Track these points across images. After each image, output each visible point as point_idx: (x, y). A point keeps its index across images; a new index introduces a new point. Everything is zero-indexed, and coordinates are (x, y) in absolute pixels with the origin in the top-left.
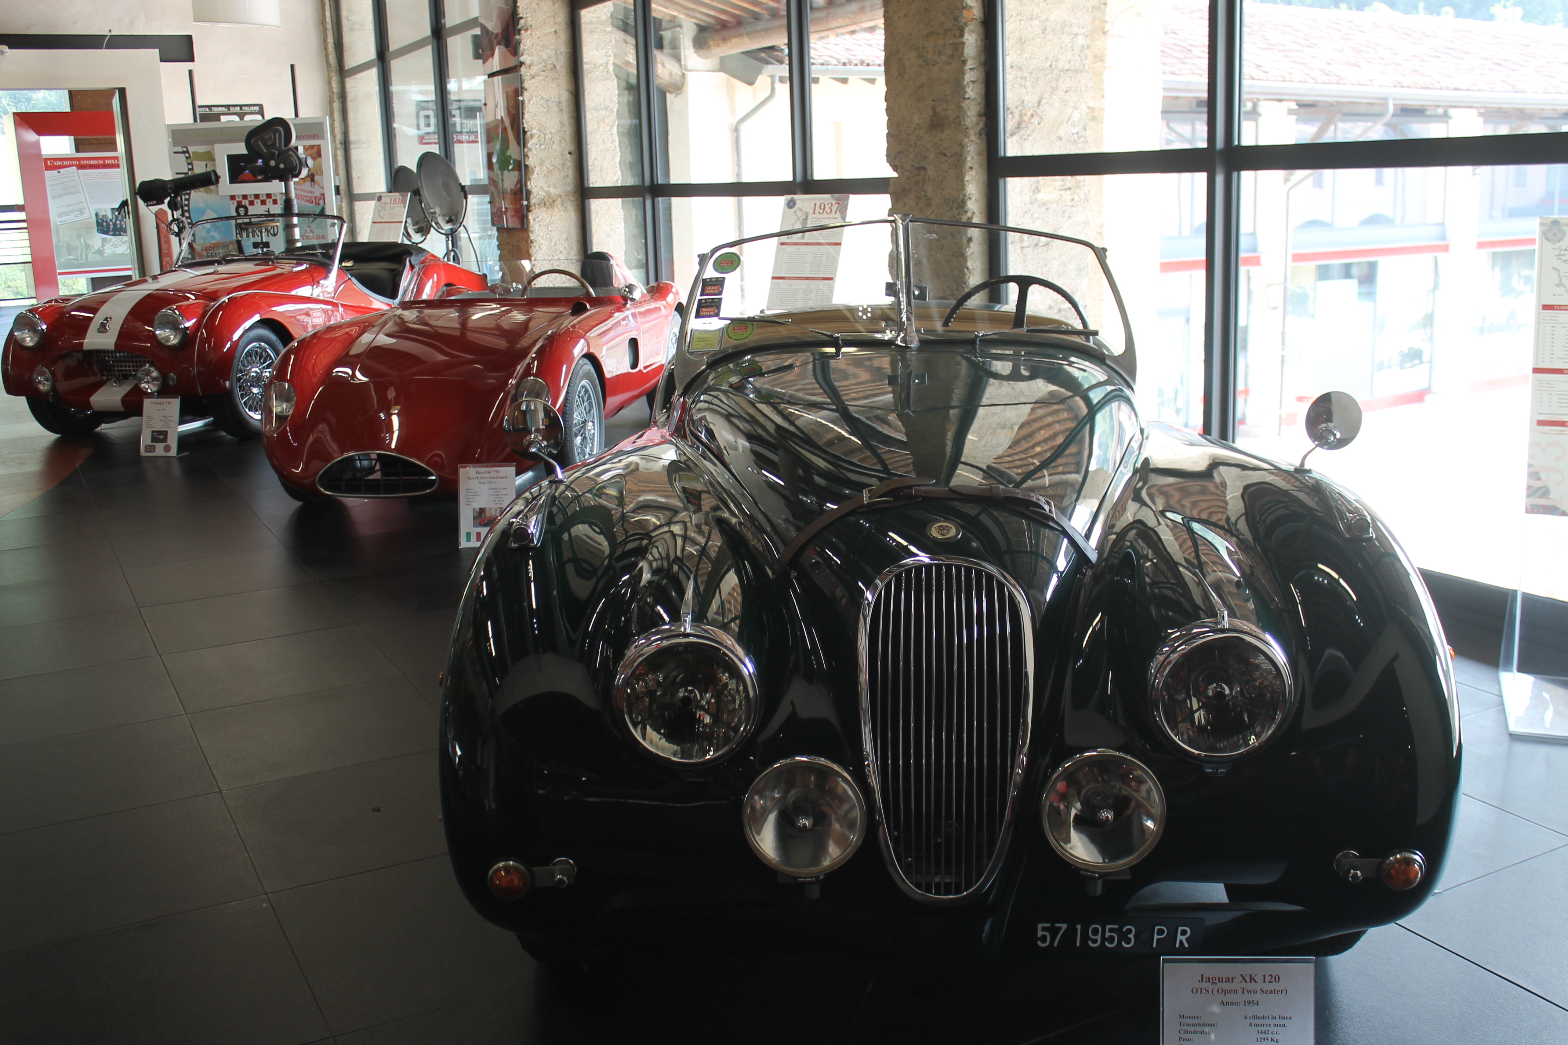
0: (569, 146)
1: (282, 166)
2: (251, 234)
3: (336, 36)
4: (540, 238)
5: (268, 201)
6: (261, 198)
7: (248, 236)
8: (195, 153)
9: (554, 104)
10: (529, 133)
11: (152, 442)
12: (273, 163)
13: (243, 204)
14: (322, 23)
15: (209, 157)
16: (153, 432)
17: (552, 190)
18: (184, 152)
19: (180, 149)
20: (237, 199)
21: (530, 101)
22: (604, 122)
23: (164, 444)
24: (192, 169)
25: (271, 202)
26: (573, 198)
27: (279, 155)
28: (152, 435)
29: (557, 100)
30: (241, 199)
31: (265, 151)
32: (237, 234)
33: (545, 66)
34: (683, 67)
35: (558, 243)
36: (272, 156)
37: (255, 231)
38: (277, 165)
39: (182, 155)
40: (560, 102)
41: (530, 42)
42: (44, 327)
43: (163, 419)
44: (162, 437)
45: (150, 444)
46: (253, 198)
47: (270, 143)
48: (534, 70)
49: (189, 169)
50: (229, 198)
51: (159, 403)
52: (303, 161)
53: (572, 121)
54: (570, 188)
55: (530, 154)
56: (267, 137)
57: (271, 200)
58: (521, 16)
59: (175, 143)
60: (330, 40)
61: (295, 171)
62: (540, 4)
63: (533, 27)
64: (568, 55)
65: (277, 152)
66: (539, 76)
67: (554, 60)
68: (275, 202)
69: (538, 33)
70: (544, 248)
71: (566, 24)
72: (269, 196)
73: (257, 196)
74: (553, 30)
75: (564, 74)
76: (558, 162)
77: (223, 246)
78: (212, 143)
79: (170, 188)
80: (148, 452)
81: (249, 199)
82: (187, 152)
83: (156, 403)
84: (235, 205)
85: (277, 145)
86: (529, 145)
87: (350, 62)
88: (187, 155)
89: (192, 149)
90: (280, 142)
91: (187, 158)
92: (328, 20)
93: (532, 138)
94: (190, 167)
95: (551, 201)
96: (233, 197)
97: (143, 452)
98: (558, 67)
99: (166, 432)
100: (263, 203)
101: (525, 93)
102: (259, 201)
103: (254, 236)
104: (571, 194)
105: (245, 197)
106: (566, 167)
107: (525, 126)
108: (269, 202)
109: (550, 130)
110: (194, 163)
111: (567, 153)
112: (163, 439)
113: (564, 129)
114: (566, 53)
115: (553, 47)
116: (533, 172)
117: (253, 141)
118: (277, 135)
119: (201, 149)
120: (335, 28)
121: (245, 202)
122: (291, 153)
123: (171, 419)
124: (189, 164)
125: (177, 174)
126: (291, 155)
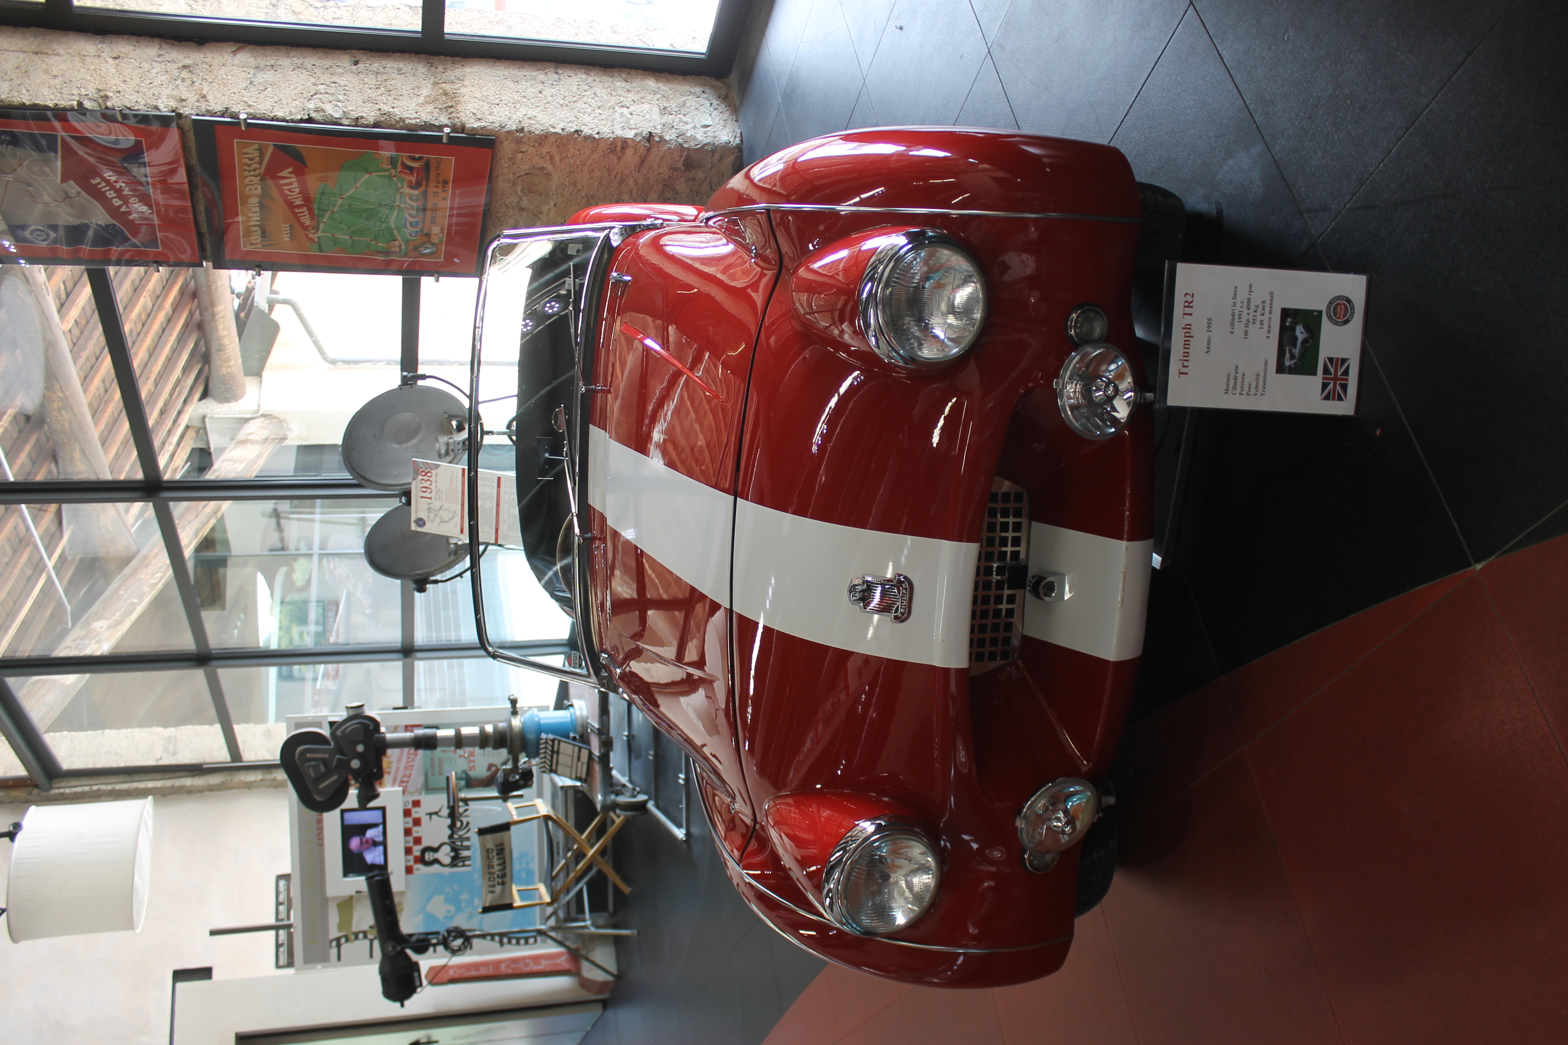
0: (344, 61)
1: (360, 748)
2: (465, 843)
3: (183, 774)
4: (514, 117)
5: (414, 815)
6: (410, 825)
7: (468, 848)
8: (340, 927)
9: (260, 76)
10: (314, 115)
11: (1314, 373)
12: (355, 764)
13: (418, 854)
14: (165, 795)
15: (346, 905)
16: (1281, 369)
17: (425, 92)
18: (339, 945)
19: (334, 952)
20: (411, 863)
21: (250, 106)
22: (301, 13)
23: (1327, 327)
24: (365, 934)
25: (417, 809)
26: (440, 68)
27: (343, 754)
28: (1292, 371)
29: (252, 71)
30: (411, 858)
31: (335, 777)
32: (464, 865)
33: (183, 80)
34: (254, 416)
35: (525, 94)
36: (344, 765)
37: (460, 837)
38: (359, 756)
39: (343, 948)
40: (257, 68)
41: (132, 95)
42: (868, 827)
43: (1239, 327)
44: (1300, 333)
45: (1317, 381)
46: (410, 839)
47: (322, 769)
48: (192, 98)
49: (365, 937)
50: (410, 876)
51: (1186, 345)
52: (352, 712)
53: (293, 53)
54: (421, 69)
55: (354, 115)
56: (312, 773)
57: (414, 810)
58: (75, 103)
59: (324, 959)
60: (188, 782)
61: (369, 726)
62: (55, 73)
63: (100, 87)
64: (164, 46)
65: (338, 756)
66: (201, 90)
67: (173, 68)
68: (416, 804)
69: (114, 82)
70: (531, 113)
71: (102, 42)
72: (407, 813)
73: (408, 832)
74: (111, 61)
75: (202, 56)
76: (371, 80)
77: (488, 857)
78: (325, 900)
79: (394, 947)
80: (1344, 387)
81: (411, 844)
82: (338, 940)
83: (1186, 354)
84: (420, 866)
85: (327, 756)
86: (337, 115)
87: (220, 754)
88: (343, 940)
89: (334, 933)
90: (321, 753)
91: (347, 940)
92: (159, 784)
93: (324, 111)
94: (361, 936)
95: (444, 98)
96: (409, 870)
97: (1345, 407)
98: (187, 62)
99: (1286, 313)
100: (417, 822)
101: (235, 109)
102: (415, 829)
103: (468, 839)
104: (433, 69)
105: (408, 851)
106: (382, 70)
107: (299, 117)
108: (416, 813)
109: (309, 84)
110: (355, 928)
111: (355, 68)
112: (1307, 328)
113: (310, 67)
114: (160, 48)
115: (146, 66)
116: (389, 114)
117: (318, 798)
118: (308, 755)
119: (334, 918)
120: (170, 775)
121: (417, 850)
122: (339, 733)
123: (1242, 295)
124: (357, 938)
125: (371, 956)
126: (343, 732)
